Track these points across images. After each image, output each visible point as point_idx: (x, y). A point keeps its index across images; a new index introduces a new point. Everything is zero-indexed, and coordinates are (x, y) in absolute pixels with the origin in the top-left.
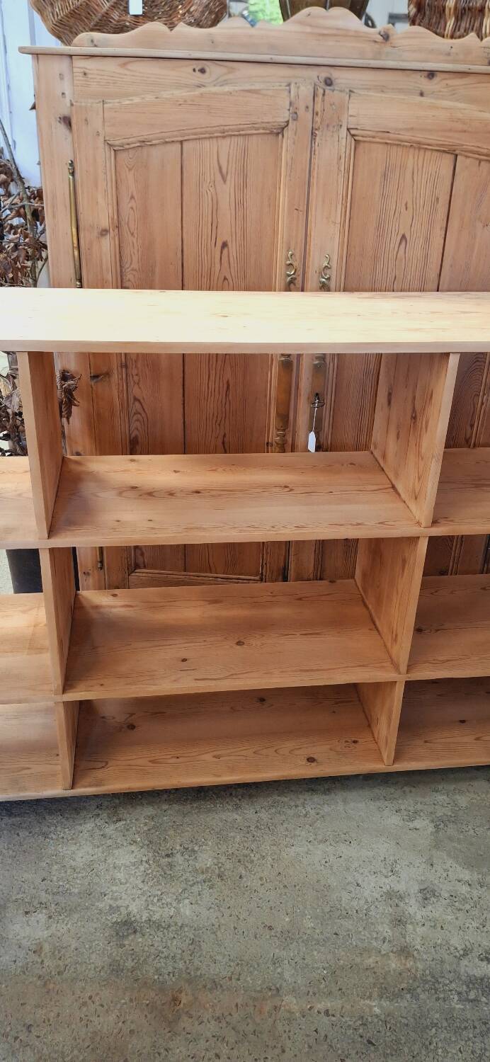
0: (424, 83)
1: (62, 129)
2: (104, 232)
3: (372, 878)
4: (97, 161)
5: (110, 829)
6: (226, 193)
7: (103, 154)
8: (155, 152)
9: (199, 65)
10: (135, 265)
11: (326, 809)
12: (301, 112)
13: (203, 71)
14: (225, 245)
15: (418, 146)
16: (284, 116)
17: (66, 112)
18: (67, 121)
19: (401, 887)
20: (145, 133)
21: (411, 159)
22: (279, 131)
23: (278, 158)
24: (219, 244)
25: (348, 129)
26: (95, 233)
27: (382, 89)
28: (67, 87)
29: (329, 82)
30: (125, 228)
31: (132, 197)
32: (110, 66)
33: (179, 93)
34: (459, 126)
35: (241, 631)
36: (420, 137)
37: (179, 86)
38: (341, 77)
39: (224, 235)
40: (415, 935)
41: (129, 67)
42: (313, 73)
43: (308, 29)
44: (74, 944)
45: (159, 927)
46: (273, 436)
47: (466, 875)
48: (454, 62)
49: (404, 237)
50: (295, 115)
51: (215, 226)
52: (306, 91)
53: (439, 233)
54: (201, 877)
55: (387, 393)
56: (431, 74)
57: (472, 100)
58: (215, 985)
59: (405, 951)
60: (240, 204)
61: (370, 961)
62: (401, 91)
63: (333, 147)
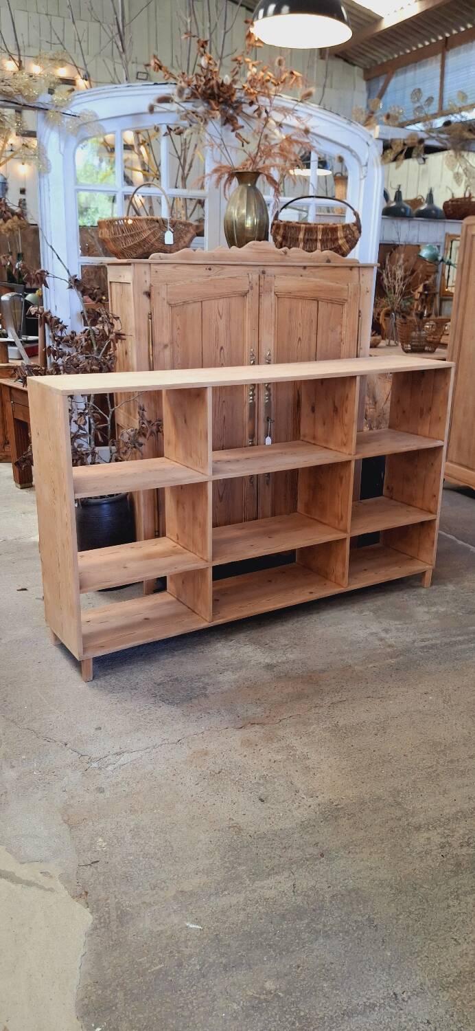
0: (302, 271)
1: (145, 298)
2: (166, 346)
3: (360, 631)
4: (162, 311)
5: (231, 643)
6: (222, 324)
7: (166, 309)
8: (190, 308)
9: (209, 266)
10: (179, 361)
11: (322, 618)
12: (254, 286)
13: (210, 269)
14: (222, 348)
15: (303, 298)
16: (247, 288)
17: (147, 289)
18: (148, 294)
19: (374, 631)
20: (186, 299)
21: (300, 304)
22: (244, 295)
23: (244, 306)
24: (219, 348)
25: (275, 293)
26: (162, 347)
27: (285, 274)
28: (148, 278)
29: (264, 272)
30: (175, 343)
31: (179, 328)
32: (168, 268)
33: (200, 279)
34: (319, 289)
35: (269, 534)
36: (303, 294)
37: (199, 276)
38: (269, 270)
39: (222, 343)
40: (391, 641)
41: (178, 268)
42: (257, 269)
43: (253, 250)
44: (252, 676)
45: (284, 663)
46: (248, 441)
47: (398, 623)
48: (313, 262)
49: (300, 339)
50: (252, 288)
51: (217, 340)
52: (255, 277)
53: (314, 336)
54: (287, 647)
55: (310, 408)
56: (305, 267)
57: (322, 277)
58: (324, 671)
59: (390, 646)
60: (228, 328)
61: (379, 651)
62: (294, 275)
63: (268, 301)
